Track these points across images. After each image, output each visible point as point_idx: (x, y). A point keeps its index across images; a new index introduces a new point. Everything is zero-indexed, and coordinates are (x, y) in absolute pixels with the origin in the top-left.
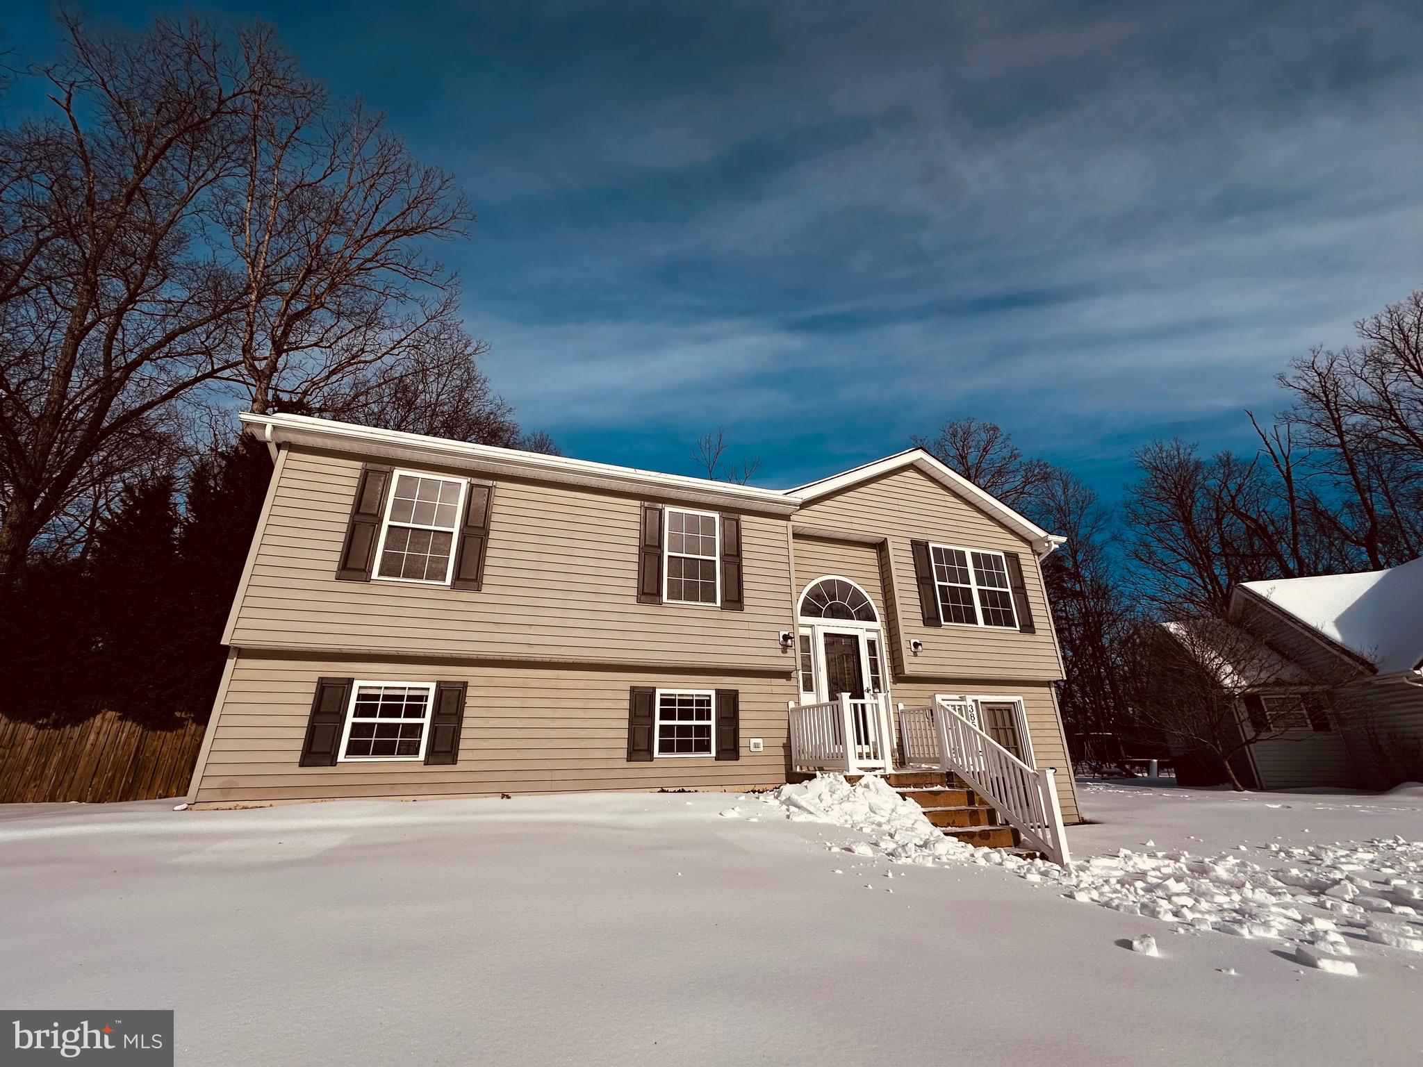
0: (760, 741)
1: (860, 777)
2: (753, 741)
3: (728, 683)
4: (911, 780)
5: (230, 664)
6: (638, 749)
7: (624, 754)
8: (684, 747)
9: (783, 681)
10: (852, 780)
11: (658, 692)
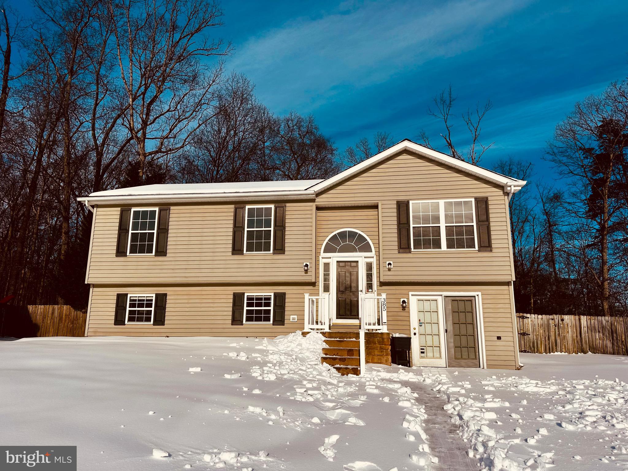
0: (296, 317)
1: (309, 333)
2: (292, 317)
3: (280, 289)
4: (339, 335)
5: (91, 289)
6: (236, 320)
7: (230, 322)
8: (258, 319)
9: (311, 287)
10: (304, 334)
11: (246, 295)
